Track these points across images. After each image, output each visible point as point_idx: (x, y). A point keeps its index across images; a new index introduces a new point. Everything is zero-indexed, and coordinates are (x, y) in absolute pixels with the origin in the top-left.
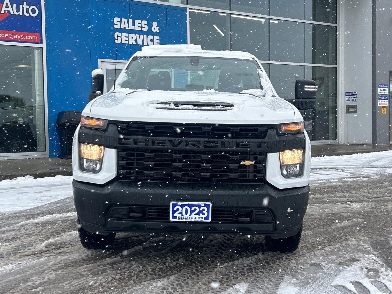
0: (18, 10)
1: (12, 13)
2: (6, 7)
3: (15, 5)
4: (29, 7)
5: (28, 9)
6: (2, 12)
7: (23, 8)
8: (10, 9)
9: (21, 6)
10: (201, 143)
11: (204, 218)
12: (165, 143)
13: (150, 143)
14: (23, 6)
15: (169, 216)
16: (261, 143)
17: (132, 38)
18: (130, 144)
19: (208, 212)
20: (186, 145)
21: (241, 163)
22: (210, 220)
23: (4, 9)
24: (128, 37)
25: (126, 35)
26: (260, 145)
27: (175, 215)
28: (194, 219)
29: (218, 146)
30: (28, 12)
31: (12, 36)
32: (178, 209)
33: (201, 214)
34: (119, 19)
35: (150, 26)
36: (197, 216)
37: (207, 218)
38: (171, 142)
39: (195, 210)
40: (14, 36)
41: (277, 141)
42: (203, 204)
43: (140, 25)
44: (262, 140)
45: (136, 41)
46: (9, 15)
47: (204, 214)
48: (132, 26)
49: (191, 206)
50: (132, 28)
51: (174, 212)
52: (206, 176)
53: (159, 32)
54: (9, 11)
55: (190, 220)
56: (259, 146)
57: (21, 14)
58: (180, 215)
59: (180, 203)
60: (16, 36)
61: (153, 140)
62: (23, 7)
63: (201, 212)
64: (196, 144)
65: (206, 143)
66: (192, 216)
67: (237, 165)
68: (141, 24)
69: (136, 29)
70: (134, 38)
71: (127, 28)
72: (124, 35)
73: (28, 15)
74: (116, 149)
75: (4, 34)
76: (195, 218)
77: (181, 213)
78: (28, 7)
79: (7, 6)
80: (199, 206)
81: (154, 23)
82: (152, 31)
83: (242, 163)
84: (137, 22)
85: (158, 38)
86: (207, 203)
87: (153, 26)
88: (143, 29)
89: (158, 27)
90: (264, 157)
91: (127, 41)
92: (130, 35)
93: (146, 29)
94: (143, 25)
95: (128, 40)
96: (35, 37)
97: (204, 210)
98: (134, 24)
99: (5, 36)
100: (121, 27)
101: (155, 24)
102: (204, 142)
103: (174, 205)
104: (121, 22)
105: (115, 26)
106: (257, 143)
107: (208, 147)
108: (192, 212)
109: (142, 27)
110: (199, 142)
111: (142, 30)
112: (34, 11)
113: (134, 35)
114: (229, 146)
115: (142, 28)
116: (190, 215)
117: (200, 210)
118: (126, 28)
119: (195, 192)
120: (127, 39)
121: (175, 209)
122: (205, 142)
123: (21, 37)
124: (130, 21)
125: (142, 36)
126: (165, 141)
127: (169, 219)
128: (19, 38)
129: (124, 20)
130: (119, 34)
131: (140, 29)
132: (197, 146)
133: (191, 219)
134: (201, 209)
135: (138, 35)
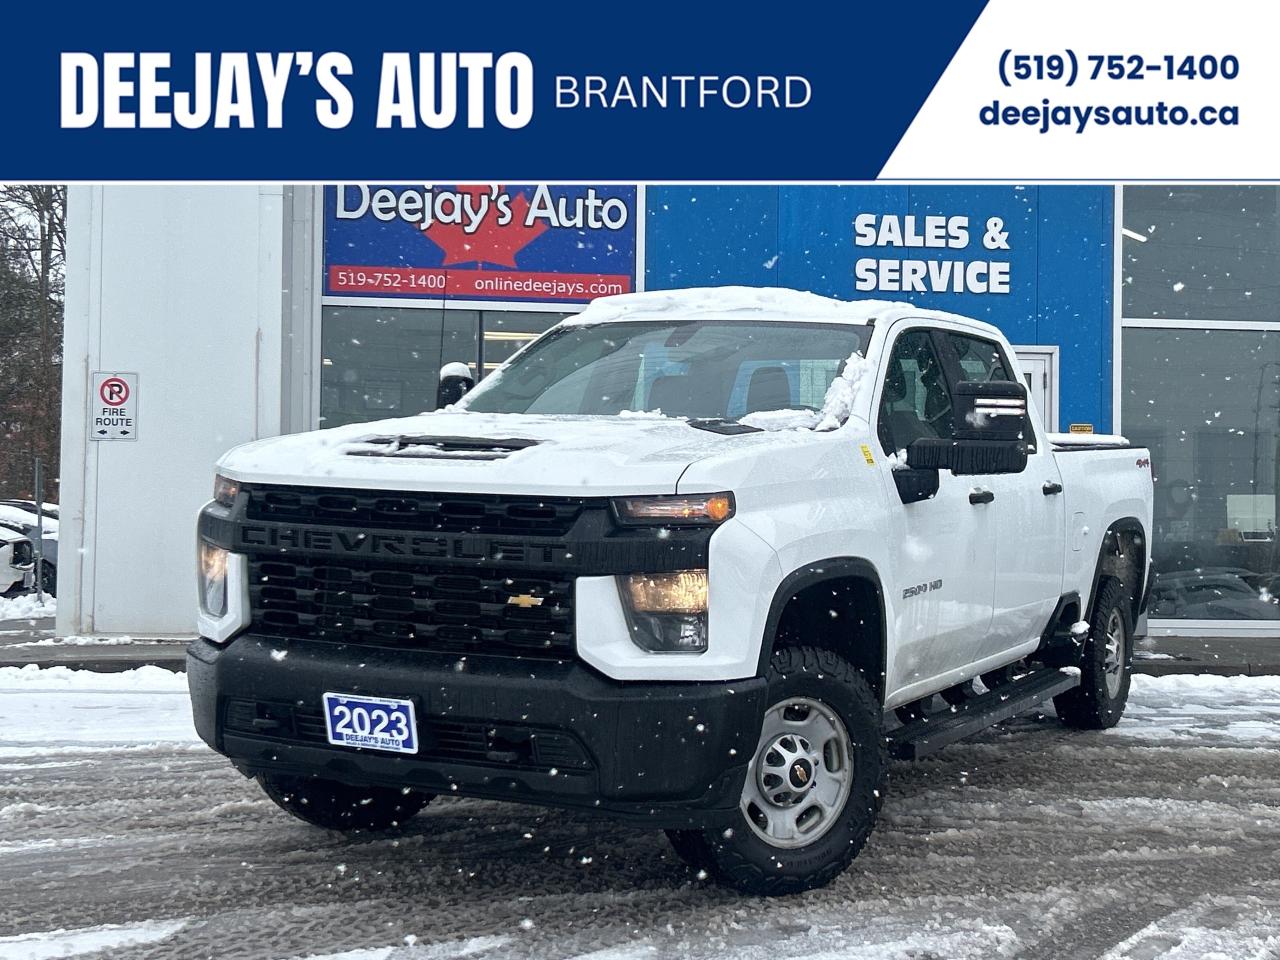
0: (570, 215)
1: (555, 223)
2: (539, 208)
3: (563, 202)
4: (603, 203)
5: (598, 209)
6: (529, 222)
7: (585, 208)
8: (550, 213)
9: (580, 202)
10: (407, 542)
11: (403, 741)
12: (329, 541)
13: (301, 539)
14: (587, 202)
15: (324, 731)
16: (553, 546)
17: (914, 271)
18: (263, 542)
19: (408, 725)
20: (375, 548)
21: (509, 602)
22: (414, 751)
23: (534, 212)
24: (900, 271)
25: (895, 264)
26: (550, 552)
27: (339, 729)
28: (379, 744)
29: (445, 551)
30: (598, 219)
31: (553, 286)
32: (342, 715)
33: (394, 732)
34: (871, 219)
35: (977, 231)
36: (386, 736)
37: (407, 743)
38: (342, 537)
39: (379, 719)
40: (557, 286)
41: (597, 543)
42: (393, 703)
43: (942, 232)
44: (555, 539)
45: (927, 280)
46: (546, 228)
47: (400, 732)
48: (916, 235)
49: (370, 708)
50: (913, 241)
51: (336, 720)
52: (427, 631)
53: (1007, 247)
54: (548, 219)
55: (371, 745)
56: (547, 557)
57: (580, 225)
58: (349, 731)
59: (344, 698)
60: (564, 286)
61: (307, 532)
62: (587, 204)
63: (392, 726)
64: (396, 544)
65: (418, 544)
66: (374, 736)
67: (500, 607)
68: (946, 227)
69: (927, 245)
70: (922, 273)
71: (898, 242)
72: (887, 265)
73: (599, 225)
74: (246, 553)
75: (530, 283)
76: (383, 741)
77: (349, 725)
78: (599, 203)
79: (542, 205)
80: (388, 710)
81: (991, 223)
82: (984, 247)
83: (512, 600)
84: (931, 222)
85: (1005, 267)
86: (404, 702)
87: (987, 231)
88: (953, 243)
89: (1005, 235)
90: (567, 585)
91: (897, 284)
92: (908, 265)
93: (963, 241)
94: (953, 231)
95: (900, 281)
96: (615, 286)
97: (398, 720)
98: (920, 230)
99: (535, 286)
100: (876, 242)
101: (995, 225)
102: (415, 539)
103: (334, 703)
104: (877, 227)
105: (859, 241)
106: (544, 546)
107: (423, 554)
108: (374, 723)
109: (948, 236)
110: (401, 540)
111: (950, 245)
112: (614, 214)
113: (920, 265)
114: (472, 553)
115: (950, 240)
116: (371, 733)
117: (390, 722)
118: (895, 244)
119: (385, 671)
120: (896, 276)
121: (337, 712)
122: (415, 541)
123: (575, 288)
124: (910, 220)
125: (947, 265)
126: (329, 534)
127: (325, 739)
128: (571, 290)
129: (890, 220)
130: (871, 263)
131: (941, 243)
132: (396, 549)
133: (373, 742)
134: (394, 716)
135: (933, 264)
